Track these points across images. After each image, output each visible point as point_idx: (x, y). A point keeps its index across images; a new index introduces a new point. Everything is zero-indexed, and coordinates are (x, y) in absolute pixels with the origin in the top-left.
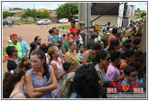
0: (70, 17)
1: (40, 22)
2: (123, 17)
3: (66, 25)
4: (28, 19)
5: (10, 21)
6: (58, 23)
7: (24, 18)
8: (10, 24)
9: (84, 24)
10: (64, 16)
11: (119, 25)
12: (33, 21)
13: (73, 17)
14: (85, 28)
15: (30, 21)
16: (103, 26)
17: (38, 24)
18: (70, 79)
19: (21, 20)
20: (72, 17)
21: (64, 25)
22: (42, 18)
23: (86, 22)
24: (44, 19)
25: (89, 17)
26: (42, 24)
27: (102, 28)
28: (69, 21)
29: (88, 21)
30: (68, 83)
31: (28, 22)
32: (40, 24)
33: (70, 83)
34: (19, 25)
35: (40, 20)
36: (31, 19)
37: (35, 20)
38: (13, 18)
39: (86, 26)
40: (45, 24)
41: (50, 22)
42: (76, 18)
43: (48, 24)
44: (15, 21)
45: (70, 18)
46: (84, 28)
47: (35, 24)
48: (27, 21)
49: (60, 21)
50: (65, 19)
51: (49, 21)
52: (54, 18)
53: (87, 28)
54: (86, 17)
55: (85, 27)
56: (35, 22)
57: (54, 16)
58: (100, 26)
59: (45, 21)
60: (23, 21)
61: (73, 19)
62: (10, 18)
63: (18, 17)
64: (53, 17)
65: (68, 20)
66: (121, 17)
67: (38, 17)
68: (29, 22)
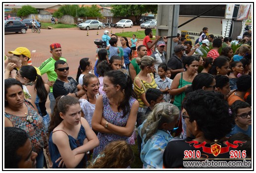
0: (136, 16)
1: (84, 25)
2: (233, 19)
3: (129, 31)
4: (64, 20)
5: (35, 22)
6: (114, 27)
7: (58, 18)
8: (35, 27)
9: (167, 30)
10: (125, 16)
11: (224, 33)
12: (73, 23)
13: (141, 17)
14: (167, 38)
15: (68, 23)
16: (196, 34)
17: (81, 29)
18: (162, 111)
19: (52, 21)
20: (138, 18)
21: (125, 30)
22: (88, 19)
23: (171, 27)
24: (92, 20)
25: (176, 19)
26: (88, 28)
27: (193, 38)
28: (134, 24)
29: (174, 25)
30: (157, 117)
31: (64, 25)
32: (85, 28)
33: (161, 116)
34: (50, 29)
35: (84, 21)
36: (68, 19)
37: (77, 22)
38: (39, 16)
39: (169, 34)
40: (93, 29)
41: (102, 25)
42: (146, 18)
43: (98, 29)
44: (43, 22)
45: (135, 19)
46: (165, 37)
47: (76, 28)
48: (63, 23)
49: (119, 23)
50: (126, 20)
51: (100, 23)
52: (109, 18)
53: (172, 37)
54: (171, 19)
55: (168, 36)
56: (75, 25)
57: (108, 15)
58: (190, 34)
59: (93, 23)
60: (55, 23)
61: (141, 20)
62: (34, 17)
63: (48, 16)
64: (106, 17)
65: (132, 23)
66: (228, 19)
67: (82, 16)
68: (66, 24)
